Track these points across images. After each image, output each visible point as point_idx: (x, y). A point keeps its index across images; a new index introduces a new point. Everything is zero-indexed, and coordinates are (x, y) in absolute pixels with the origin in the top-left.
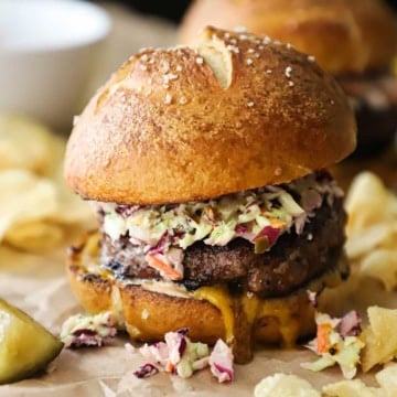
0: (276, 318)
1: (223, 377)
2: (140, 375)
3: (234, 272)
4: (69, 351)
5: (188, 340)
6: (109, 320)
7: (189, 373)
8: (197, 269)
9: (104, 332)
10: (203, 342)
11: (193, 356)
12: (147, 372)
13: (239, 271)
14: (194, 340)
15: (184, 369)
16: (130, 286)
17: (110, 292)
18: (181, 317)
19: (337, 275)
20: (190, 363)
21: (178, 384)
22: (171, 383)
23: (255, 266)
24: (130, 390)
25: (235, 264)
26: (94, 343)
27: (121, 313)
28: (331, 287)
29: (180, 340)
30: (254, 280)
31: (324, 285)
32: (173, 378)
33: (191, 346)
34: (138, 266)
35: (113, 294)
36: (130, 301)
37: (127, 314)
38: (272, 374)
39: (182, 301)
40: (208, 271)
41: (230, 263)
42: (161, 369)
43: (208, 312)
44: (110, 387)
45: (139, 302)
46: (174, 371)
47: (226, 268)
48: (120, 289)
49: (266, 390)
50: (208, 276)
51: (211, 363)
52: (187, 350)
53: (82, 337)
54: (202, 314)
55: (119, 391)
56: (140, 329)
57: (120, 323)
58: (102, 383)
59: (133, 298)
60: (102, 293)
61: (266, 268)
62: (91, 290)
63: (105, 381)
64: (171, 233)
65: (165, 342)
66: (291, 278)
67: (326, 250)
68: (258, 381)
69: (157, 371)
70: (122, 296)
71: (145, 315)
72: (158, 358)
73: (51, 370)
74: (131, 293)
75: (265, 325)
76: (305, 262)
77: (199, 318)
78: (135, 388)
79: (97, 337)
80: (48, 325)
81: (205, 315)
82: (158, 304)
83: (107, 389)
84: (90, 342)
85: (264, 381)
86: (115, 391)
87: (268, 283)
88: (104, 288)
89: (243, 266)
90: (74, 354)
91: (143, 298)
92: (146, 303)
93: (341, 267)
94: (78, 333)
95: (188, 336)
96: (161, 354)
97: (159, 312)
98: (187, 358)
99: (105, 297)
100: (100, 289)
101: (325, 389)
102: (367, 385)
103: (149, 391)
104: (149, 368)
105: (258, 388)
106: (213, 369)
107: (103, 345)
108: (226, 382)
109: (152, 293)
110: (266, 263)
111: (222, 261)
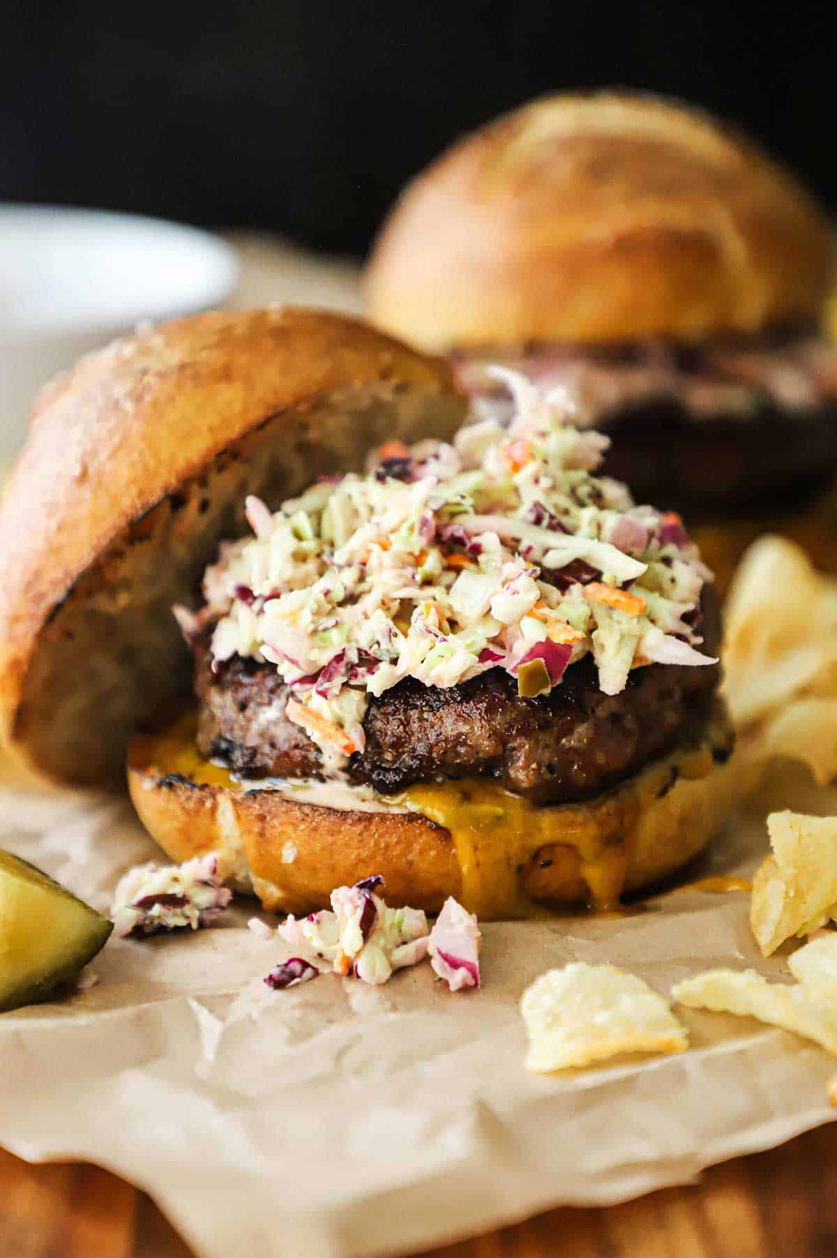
0: (571, 848)
1: (458, 978)
2: (279, 983)
3: (475, 749)
4: (130, 944)
5: (379, 903)
6: (214, 871)
7: (385, 973)
8: (398, 745)
9: (204, 897)
10: (415, 906)
11: (394, 936)
12: (293, 976)
13: (487, 746)
14: (395, 902)
15: (373, 966)
16: (254, 794)
17: (214, 809)
18: (364, 854)
19: (705, 752)
20: (387, 952)
21: (361, 997)
22: (346, 997)
23: (521, 733)
24: (255, 1015)
25: (477, 731)
26: (182, 922)
27: (239, 853)
28: (691, 777)
29: (361, 903)
30: (520, 763)
31: (675, 774)
32: (350, 986)
33: (388, 916)
34: (273, 745)
35: (219, 814)
36: (257, 828)
37: (252, 852)
38: (560, 964)
39: (367, 818)
40: (421, 749)
41: (465, 728)
42: (324, 969)
43: (423, 838)
44: (211, 1011)
45: (276, 825)
46: (351, 972)
47: (458, 740)
48: (235, 803)
49: (547, 1001)
50: (421, 759)
51: (432, 951)
52: (378, 924)
53: (157, 910)
54: (410, 845)
55: (231, 1020)
56: (283, 886)
57: (239, 878)
58: (194, 1004)
59: (262, 818)
60: (197, 812)
61: (544, 737)
62: (174, 807)
63: (201, 1000)
64: (353, 657)
65: (330, 909)
66: (601, 759)
67: (678, 696)
68: (532, 980)
69: (316, 973)
70: (238, 818)
71: (288, 855)
72: (318, 945)
73: (87, 983)
74: (256, 808)
75: (548, 864)
76: (629, 722)
77: (404, 854)
78: (267, 1011)
79: (187, 909)
80: (86, 892)
81: (417, 847)
82: (315, 829)
83: (204, 1016)
84: (174, 919)
85: (541, 981)
86: (222, 1019)
87: (551, 768)
88: (201, 802)
89: (494, 734)
90: (141, 949)
91: (284, 818)
92: (290, 830)
93: (715, 735)
94: (146, 903)
95: (382, 896)
96: (322, 937)
97: (317, 847)
98: (379, 940)
99: (203, 821)
100: (191, 805)
101: (676, 991)
102: (770, 981)
103: (298, 1013)
104: (296, 967)
105: (529, 996)
106: (436, 963)
107: (202, 925)
108: (465, 990)
109: (300, 805)
110: (545, 727)
111: (449, 724)
